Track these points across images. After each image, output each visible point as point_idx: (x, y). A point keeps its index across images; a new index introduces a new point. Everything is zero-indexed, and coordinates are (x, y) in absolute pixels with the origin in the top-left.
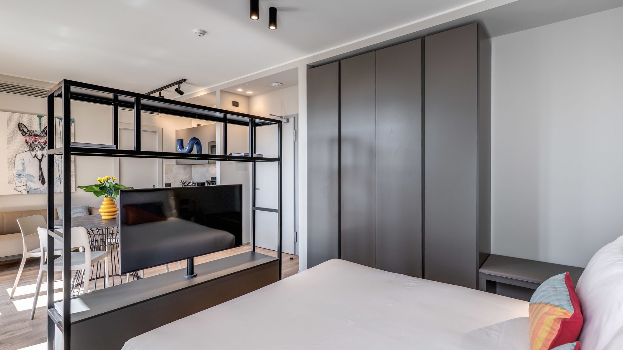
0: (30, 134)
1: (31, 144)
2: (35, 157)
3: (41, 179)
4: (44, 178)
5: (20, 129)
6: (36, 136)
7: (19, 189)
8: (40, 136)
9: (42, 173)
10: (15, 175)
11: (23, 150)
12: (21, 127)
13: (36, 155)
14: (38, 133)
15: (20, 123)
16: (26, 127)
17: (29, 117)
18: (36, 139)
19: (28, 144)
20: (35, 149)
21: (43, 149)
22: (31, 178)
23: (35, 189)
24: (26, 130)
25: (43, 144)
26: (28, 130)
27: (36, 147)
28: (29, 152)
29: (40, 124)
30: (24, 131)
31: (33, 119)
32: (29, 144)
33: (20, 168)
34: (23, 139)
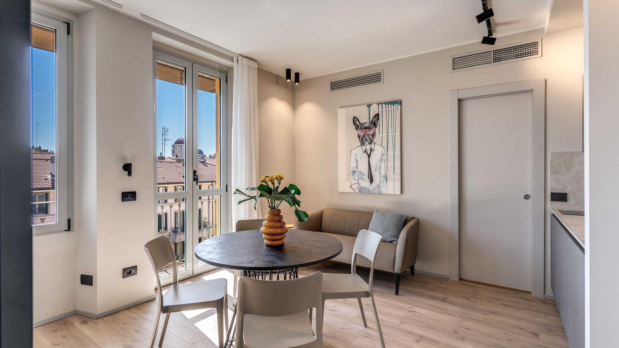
0: (361, 127)
1: (362, 138)
2: (365, 152)
3: (370, 176)
4: (372, 176)
5: (354, 124)
6: (366, 128)
7: (354, 187)
8: (369, 128)
9: (370, 170)
10: (351, 173)
11: (356, 145)
12: (355, 120)
13: (366, 150)
14: (367, 125)
15: (354, 117)
16: (358, 120)
17: (361, 109)
18: (366, 131)
19: (359, 138)
20: (365, 143)
21: (372, 142)
22: (362, 175)
23: (365, 188)
24: (358, 123)
25: (371, 136)
26: (360, 123)
27: (366, 140)
28: (360, 147)
29: (369, 114)
30: (357, 125)
31: (364, 110)
32: (361, 139)
33: (354, 164)
34: (356, 133)
